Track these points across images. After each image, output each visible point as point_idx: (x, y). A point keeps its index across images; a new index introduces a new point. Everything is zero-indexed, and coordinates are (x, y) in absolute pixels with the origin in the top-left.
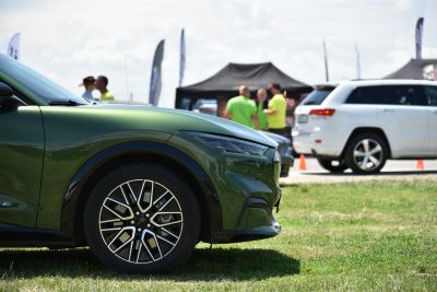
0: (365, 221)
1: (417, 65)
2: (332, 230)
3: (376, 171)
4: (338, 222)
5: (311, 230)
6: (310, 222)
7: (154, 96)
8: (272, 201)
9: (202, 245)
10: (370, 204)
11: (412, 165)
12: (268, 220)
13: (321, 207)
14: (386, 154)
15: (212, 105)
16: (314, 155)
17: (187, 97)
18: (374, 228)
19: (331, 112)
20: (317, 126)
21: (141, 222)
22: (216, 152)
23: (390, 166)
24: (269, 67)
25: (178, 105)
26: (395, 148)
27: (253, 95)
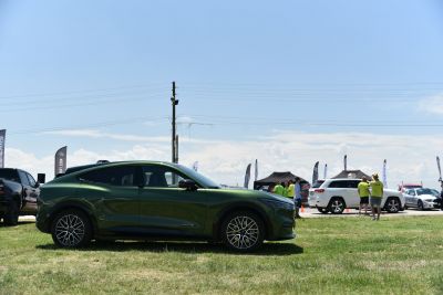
0: (327, 233)
1: (346, 173)
2: (315, 236)
3: (340, 213)
4: (317, 233)
5: (307, 236)
6: (307, 232)
7: (246, 185)
8: (292, 225)
9: (265, 241)
10: (328, 226)
11: (353, 211)
12: (291, 232)
13: (310, 227)
14: (344, 207)
15: (266, 188)
16: (316, 207)
17: (258, 185)
18: (330, 235)
19: (323, 190)
20: (317, 196)
21: (243, 233)
22: (270, 206)
23: (345, 211)
24: (289, 174)
25: (255, 188)
26: (348, 204)
27: (283, 184)
